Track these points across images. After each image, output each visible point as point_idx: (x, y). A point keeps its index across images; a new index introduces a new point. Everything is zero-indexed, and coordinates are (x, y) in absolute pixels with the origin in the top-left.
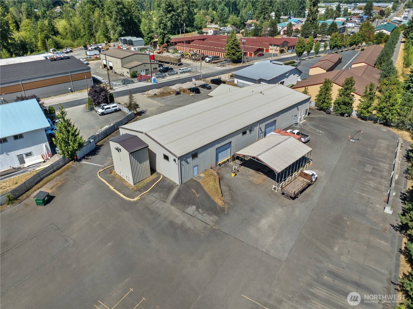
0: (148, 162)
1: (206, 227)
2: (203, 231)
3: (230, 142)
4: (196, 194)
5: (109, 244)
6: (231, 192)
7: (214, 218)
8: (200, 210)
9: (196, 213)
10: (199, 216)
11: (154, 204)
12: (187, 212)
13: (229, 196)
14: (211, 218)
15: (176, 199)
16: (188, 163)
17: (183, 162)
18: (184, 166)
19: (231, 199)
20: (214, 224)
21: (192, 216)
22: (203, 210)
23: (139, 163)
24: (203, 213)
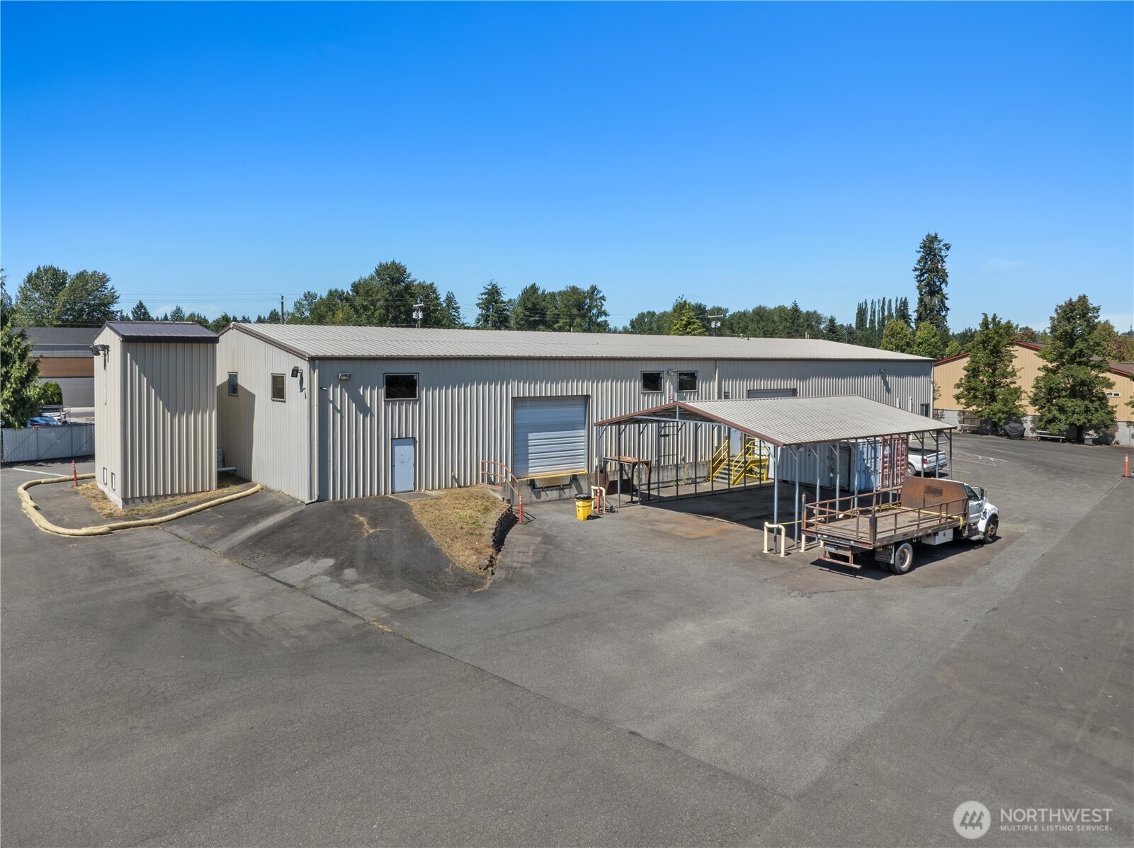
0: (209, 420)
3: (587, 398)
16: (364, 410)
17: (337, 394)
18: (341, 412)
23: (166, 406)
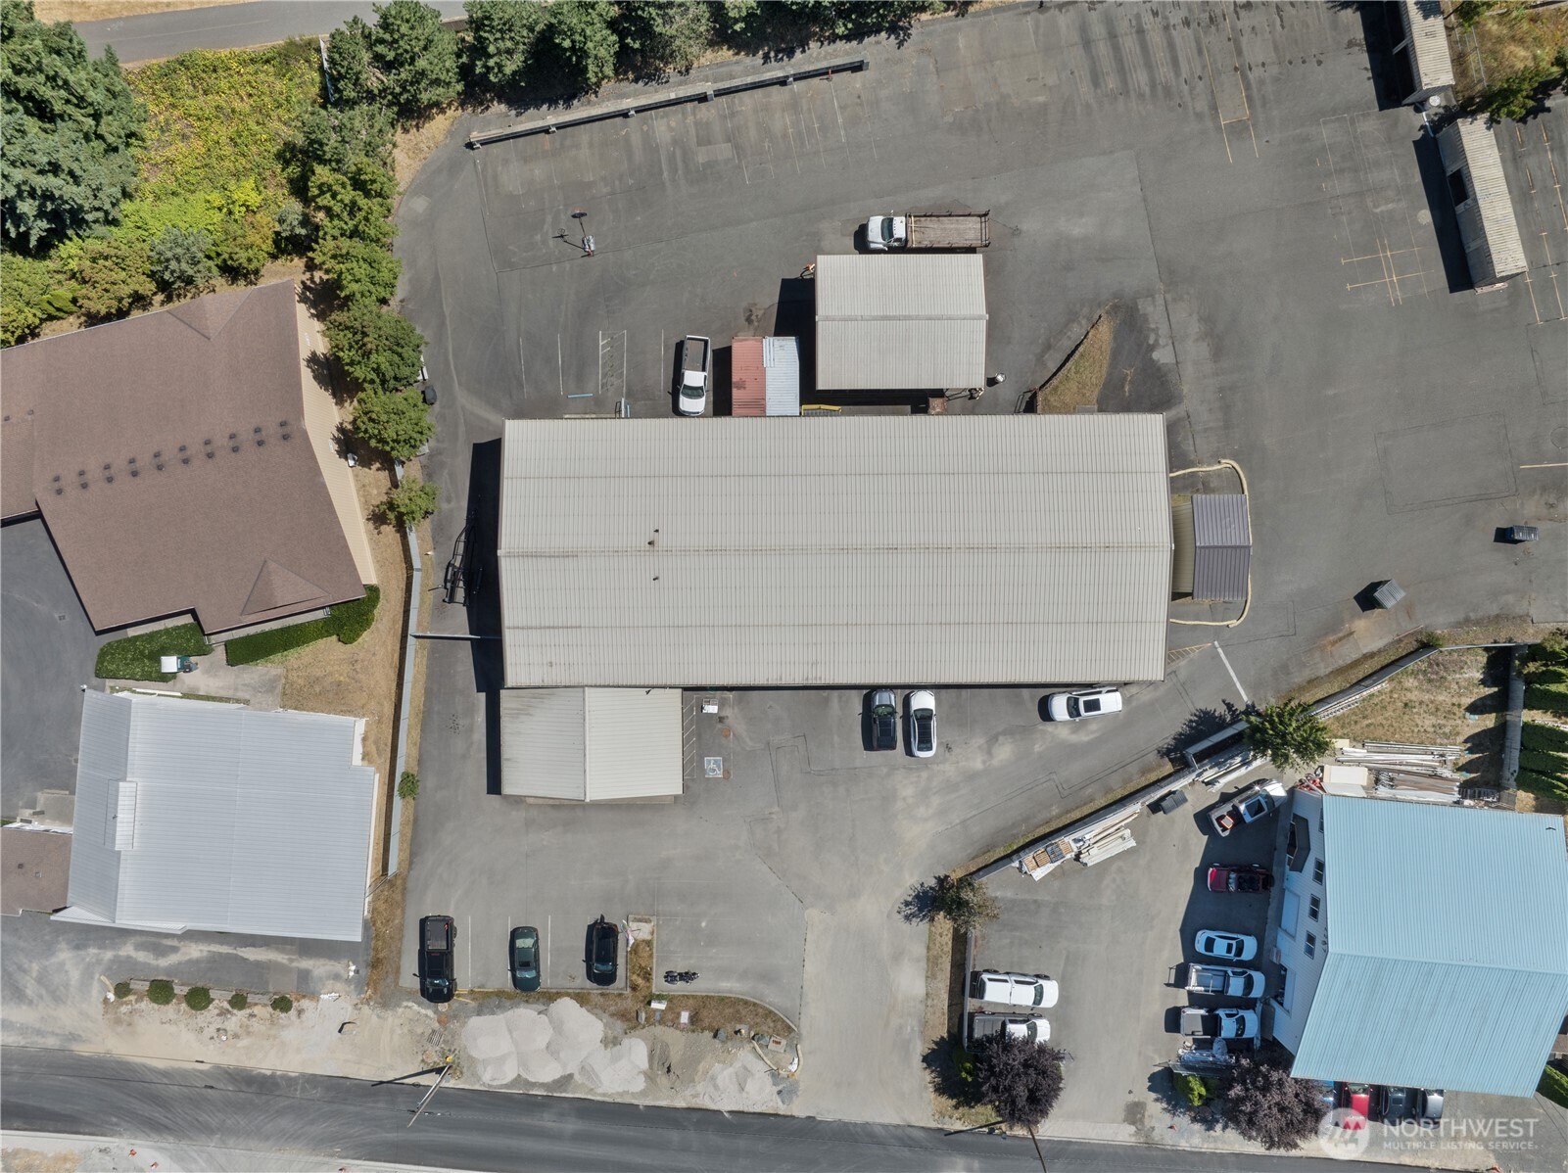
1: (1174, 300)
2: (1186, 296)
4: (1129, 378)
5: (1330, 392)
6: (1052, 340)
7: (1145, 307)
8: (1151, 342)
9: (1161, 341)
10: (1164, 330)
11: (1211, 425)
12: (1173, 357)
13: (1069, 333)
14: (1150, 309)
15: (1169, 401)
19: (1074, 321)
20: (1157, 296)
21: (1173, 343)
22: (1147, 337)
24: (1153, 330)
